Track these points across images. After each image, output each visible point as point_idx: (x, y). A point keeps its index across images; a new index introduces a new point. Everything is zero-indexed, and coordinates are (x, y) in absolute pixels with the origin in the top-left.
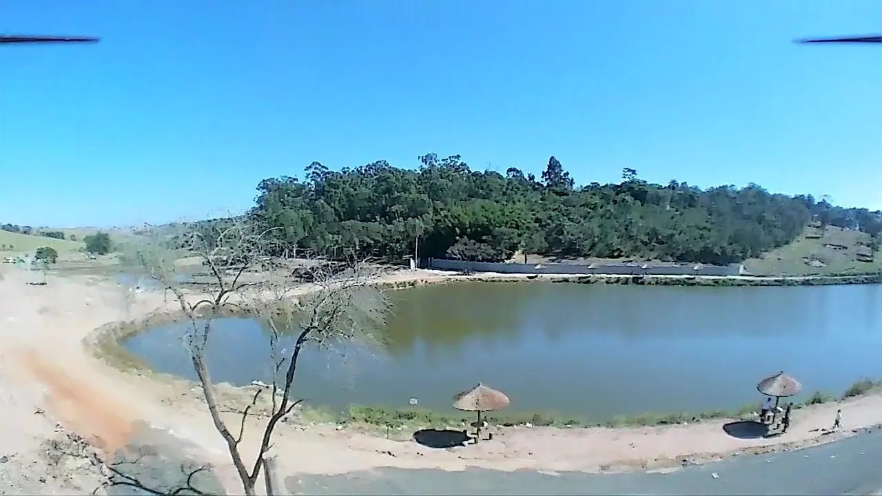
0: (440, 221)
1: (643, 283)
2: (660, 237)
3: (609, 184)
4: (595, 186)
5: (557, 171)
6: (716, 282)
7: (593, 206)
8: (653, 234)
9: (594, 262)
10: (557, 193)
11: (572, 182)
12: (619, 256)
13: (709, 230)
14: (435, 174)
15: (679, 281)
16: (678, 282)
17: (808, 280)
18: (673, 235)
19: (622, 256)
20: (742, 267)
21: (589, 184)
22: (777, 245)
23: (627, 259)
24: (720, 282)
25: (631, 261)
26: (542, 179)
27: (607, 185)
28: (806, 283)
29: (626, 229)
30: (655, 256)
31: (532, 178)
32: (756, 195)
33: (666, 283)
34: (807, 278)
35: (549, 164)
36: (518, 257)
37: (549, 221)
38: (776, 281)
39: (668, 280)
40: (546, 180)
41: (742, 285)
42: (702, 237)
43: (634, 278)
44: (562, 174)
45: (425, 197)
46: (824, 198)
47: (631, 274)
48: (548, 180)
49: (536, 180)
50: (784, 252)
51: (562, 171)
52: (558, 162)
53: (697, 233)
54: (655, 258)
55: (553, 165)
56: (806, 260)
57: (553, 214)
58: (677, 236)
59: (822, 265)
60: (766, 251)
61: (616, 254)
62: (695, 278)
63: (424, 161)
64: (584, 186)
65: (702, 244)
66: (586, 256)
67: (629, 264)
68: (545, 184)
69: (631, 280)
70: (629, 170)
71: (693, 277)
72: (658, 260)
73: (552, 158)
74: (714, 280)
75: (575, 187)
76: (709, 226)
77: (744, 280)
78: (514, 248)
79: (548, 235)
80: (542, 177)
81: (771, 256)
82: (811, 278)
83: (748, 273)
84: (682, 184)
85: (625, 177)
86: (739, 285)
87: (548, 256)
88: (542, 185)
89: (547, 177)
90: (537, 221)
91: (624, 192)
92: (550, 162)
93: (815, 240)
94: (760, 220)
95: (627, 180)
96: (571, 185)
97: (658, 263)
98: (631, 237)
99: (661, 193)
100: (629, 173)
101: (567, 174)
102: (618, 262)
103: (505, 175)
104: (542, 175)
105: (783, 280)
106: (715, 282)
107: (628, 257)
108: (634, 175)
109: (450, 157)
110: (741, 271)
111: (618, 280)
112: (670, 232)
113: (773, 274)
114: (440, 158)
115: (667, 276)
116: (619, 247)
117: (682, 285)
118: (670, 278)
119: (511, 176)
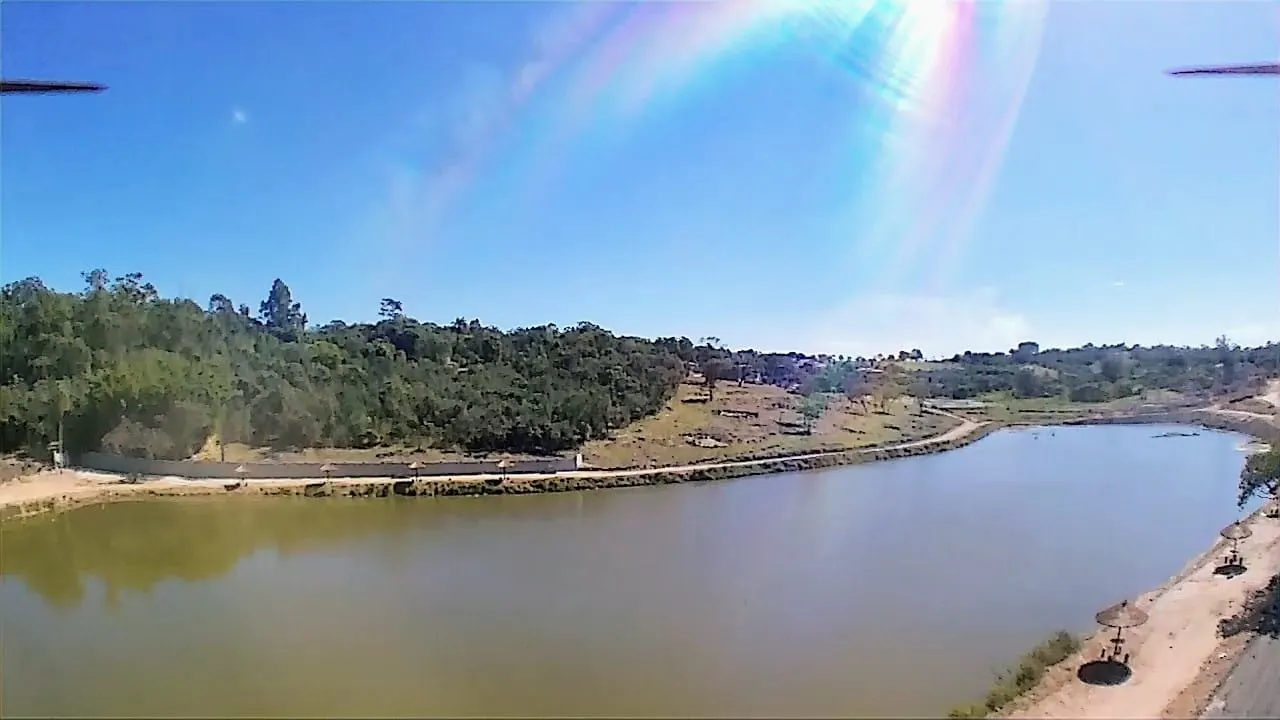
0: (98, 385)
1: (413, 493)
2: (437, 413)
3: (358, 323)
4: (338, 325)
5: (282, 302)
6: (539, 486)
7: (330, 361)
8: (425, 410)
9: (332, 456)
10: (279, 335)
11: (304, 321)
12: (370, 445)
13: (519, 399)
14: (103, 305)
15: (475, 487)
16: (473, 489)
17: (701, 472)
18: (457, 411)
19: (376, 445)
20: (579, 457)
21: (329, 323)
22: (635, 417)
23: (383, 450)
24: (547, 485)
25: (392, 454)
26: (260, 314)
27: (355, 326)
28: (699, 477)
29: (382, 401)
30: (430, 445)
31: (245, 311)
32: (591, 339)
33: (452, 492)
34: (698, 467)
35: (271, 289)
36: (211, 449)
37: (260, 388)
38: (642, 476)
39: (456, 487)
40: (266, 315)
41: (584, 488)
42: (507, 412)
43: (398, 483)
44: (290, 307)
45: (80, 342)
46: (708, 341)
47: (393, 477)
48: (269, 316)
49: (251, 316)
50: (649, 427)
51: (290, 301)
52: (286, 288)
53: (498, 406)
54: (431, 447)
55: (279, 292)
56: (691, 439)
57: (266, 374)
58: (465, 411)
59: (718, 444)
60: (618, 428)
61: (366, 441)
62: (501, 480)
63: (89, 280)
64: (322, 325)
65: (509, 424)
66: (318, 446)
67: (387, 460)
68: (264, 322)
69: (391, 488)
70: (391, 302)
71: (497, 477)
72: (436, 452)
73: (277, 281)
74: (535, 481)
75: (307, 327)
76: (517, 392)
77: (587, 479)
78: (204, 434)
79: (258, 409)
80: (261, 311)
81: (625, 435)
82: (705, 467)
83: (590, 466)
84: (472, 323)
85: (383, 314)
86: (578, 488)
87: (259, 447)
88: (260, 323)
89: (267, 311)
90: (242, 385)
91: (381, 337)
92: (274, 287)
93: (700, 405)
94: (604, 379)
95: (386, 318)
96: (303, 323)
97: (435, 456)
98: (389, 414)
99: (439, 339)
100: (390, 307)
101: (297, 306)
102: (367, 456)
103: (205, 308)
104: (260, 308)
105: (657, 474)
106: (537, 487)
107: (386, 446)
108: (397, 311)
109: (127, 276)
110: (580, 465)
111: (370, 489)
112: (454, 402)
113: (634, 464)
114: (112, 277)
115: (454, 478)
116: (370, 430)
117: (481, 494)
118: (459, 483)
119: (215, 309)
